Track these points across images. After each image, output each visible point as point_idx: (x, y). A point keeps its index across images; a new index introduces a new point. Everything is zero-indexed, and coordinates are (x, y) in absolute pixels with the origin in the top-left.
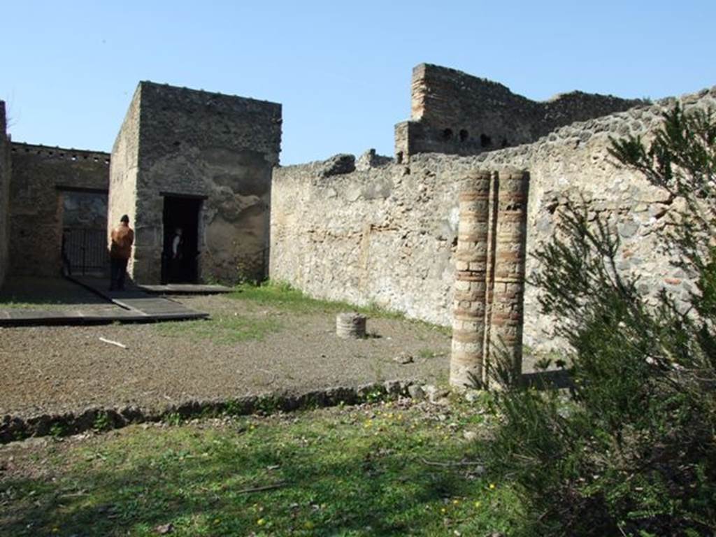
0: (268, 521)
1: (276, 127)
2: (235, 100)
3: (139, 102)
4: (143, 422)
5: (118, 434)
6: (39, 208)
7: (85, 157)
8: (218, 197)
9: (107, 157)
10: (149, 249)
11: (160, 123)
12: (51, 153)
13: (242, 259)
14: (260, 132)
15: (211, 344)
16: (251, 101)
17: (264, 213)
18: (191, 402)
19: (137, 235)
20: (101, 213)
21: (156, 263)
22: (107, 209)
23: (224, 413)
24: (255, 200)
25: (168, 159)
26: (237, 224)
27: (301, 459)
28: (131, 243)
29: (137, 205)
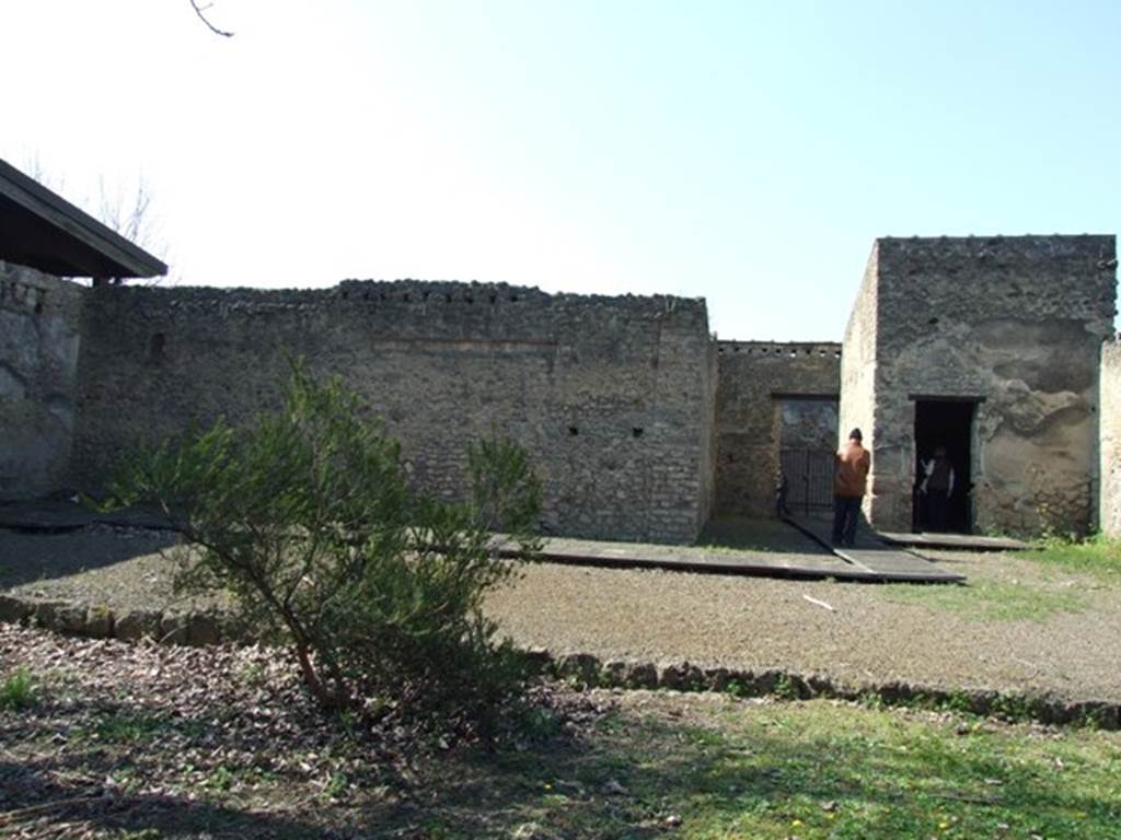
0: (960, 832)
1: (1106, 274)
2: (1029, 241)
3: (875, 268)
4: (833, 698)
5: (802, 706)
6: (750, 425)
7: (808, 352)
8: (1002, 397)
9: (837, 349)
10: (894, 479)
11: (906, 293)
12: (765, 350)
13: (1049, 496)
14: (1073, 287)
15: (956, 619)
16: (1058, 239)
17: (1088, 420)
18: (898, 684)
19: (876, 460)
20: (831, 427)
21: (904, 500)
22: (838, 421)
23: (945, 706)
24: (1070, 398)
25: (920, 346)
26: (1039, 440)
27: (1044, 784)
28: (867, 472)
29: (875, 415)
